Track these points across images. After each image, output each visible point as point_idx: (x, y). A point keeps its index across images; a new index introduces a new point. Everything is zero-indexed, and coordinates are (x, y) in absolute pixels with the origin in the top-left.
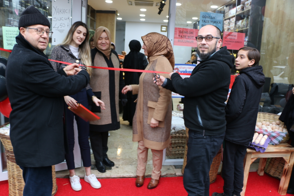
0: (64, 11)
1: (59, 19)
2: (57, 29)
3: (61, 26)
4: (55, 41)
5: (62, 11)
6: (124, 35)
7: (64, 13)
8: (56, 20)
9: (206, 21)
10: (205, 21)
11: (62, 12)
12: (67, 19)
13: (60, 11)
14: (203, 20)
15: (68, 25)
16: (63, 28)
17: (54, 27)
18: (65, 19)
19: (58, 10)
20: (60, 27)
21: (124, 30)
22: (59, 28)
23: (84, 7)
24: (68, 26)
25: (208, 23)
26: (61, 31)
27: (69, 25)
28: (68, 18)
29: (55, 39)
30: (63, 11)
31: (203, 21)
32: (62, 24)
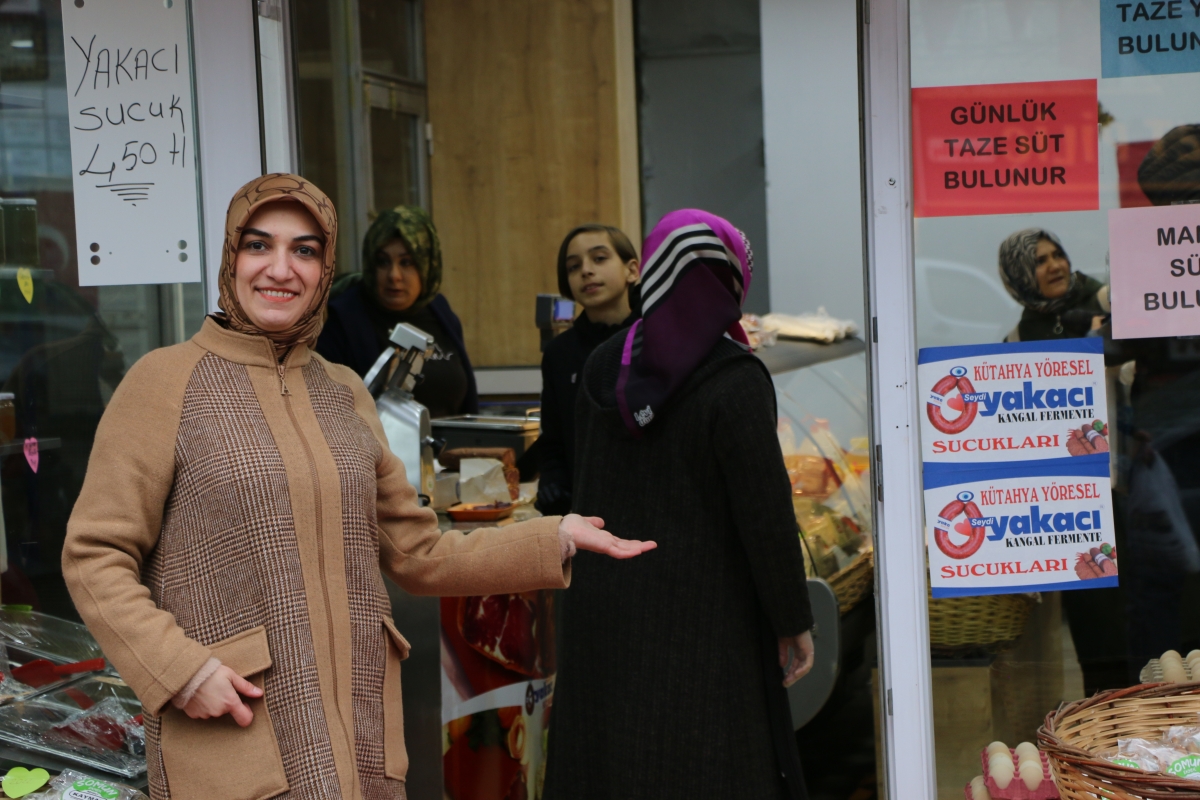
0: (142, 62)
1: (116, 118)
2: (104, 180)
3: (130, 161)
4: (95, 260)
5: (130, 65)
6: (753, 98)
7: (141, 71)
8: (96, 123)
9: (1150, 10)
10: (1141, 6)
11: (132, 73)
12: (166, 111)
13: (118, 65)
14: (1124, 7)
15: (174, 152)
16: (142, 174)
17: (83, 172)
18: (156, 110)
19: (104, 56)
20: (122, 166)
21: (751, 44)
22: (119, 176)
23: (273, 15)
24: (178, 157)
25: (1171, 16)
26: (131, 193)
27: (179, 148)
28: (173, 107)
29: (94, 247)
30: (137, 60)
31: (1131, 12)
32: (132, 149)
